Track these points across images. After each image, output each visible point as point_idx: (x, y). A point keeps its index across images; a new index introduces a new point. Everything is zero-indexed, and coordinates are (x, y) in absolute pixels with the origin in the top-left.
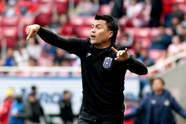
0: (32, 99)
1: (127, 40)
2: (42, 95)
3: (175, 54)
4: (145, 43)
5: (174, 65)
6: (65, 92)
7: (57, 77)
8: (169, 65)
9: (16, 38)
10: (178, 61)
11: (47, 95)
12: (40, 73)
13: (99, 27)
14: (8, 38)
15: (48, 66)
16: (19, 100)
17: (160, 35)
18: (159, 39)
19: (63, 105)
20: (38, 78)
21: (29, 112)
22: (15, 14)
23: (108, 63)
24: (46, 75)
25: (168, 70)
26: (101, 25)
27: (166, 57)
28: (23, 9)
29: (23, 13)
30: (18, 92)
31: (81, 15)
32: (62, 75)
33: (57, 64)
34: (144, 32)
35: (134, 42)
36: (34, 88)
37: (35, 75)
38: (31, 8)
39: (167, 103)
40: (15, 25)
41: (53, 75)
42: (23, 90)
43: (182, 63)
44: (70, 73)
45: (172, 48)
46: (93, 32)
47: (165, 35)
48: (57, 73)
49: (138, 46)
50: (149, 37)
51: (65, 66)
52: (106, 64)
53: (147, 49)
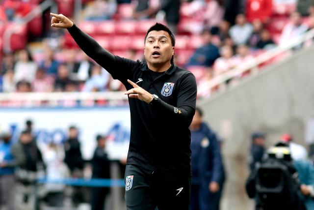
2: (39, 132)
3: (224, 72)
4: (183, 57)
5: (223, 88)
6: (72, 128)
7: (60, 107)
8: (216, 88)
9: (1, 53)
10: (228, 82)
11: (46, 133)
12: (36, 101)
13: (163, 40)
15: (46, 91)
16: (6, 140)
19: (69, 147)
20: (33, 108)
23: (168, 90)
24: (44, 104)
25: (216, 95)
28: (9, 12)
29: (10, 18)
31: (92, 19)
32: (66, 104)
33: (59, 89)
36: (29, 123)
37: (29, 104)
38: (21, 10)
39: (205, 143)
41: (55, 104)
42: (13, 127)
43: (234, 84)
44: (78, 102)
46: (158, 47)
48: (59, 101)
51: (71, 91)
52: (166, 91)
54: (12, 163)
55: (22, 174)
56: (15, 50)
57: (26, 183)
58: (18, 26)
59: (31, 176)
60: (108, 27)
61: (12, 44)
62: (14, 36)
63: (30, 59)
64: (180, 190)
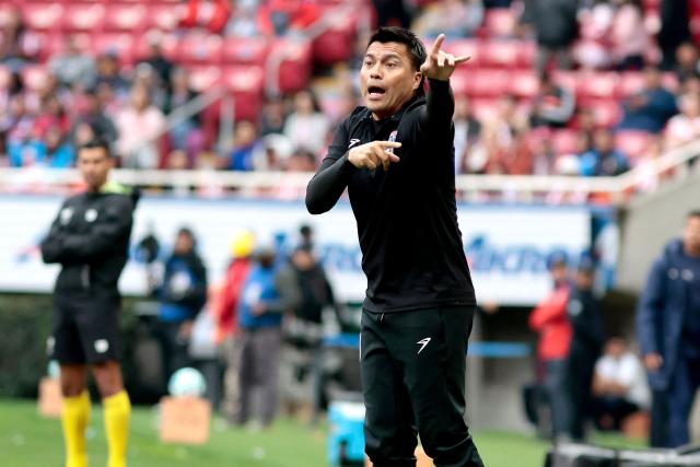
0: (302, 260)
1: (558, 104)
2: (329, 249)
4: (603, 114)
5: (683, 173)
8: (669, 173)
9: (260, 96)
10: (691, 162)
13: (391, 61)
14: (238, 95)
16: (265, 262)
17: (648, 91)
18: (644, 101)
21: (293, 295)
22: (259, 34)
25: (668, 187)
26: (395, 57)
27: (661, 151)
28: (279, 19)
29: (280, 30)
30: (264, 240)
34: (603, 85)
35: (577, 111)
36: (306, 231)
38: (301, 16)
40: (259, 61)
42: (280, 238)
45: (678, 128)
46: (378, 77)
47: (659, 91)
49: (585, 120)
50: (618, 97)
53: (611, 129)
54: (276, 305)
55: (295, 327)
56: (288, 92)
57: (300, 344)
58: (294, 46)
59: (311, 332)
60: (467, 51)
61: (282, 79)
62: (286, 64)
63: (316, 108)
64: (425, 342)
